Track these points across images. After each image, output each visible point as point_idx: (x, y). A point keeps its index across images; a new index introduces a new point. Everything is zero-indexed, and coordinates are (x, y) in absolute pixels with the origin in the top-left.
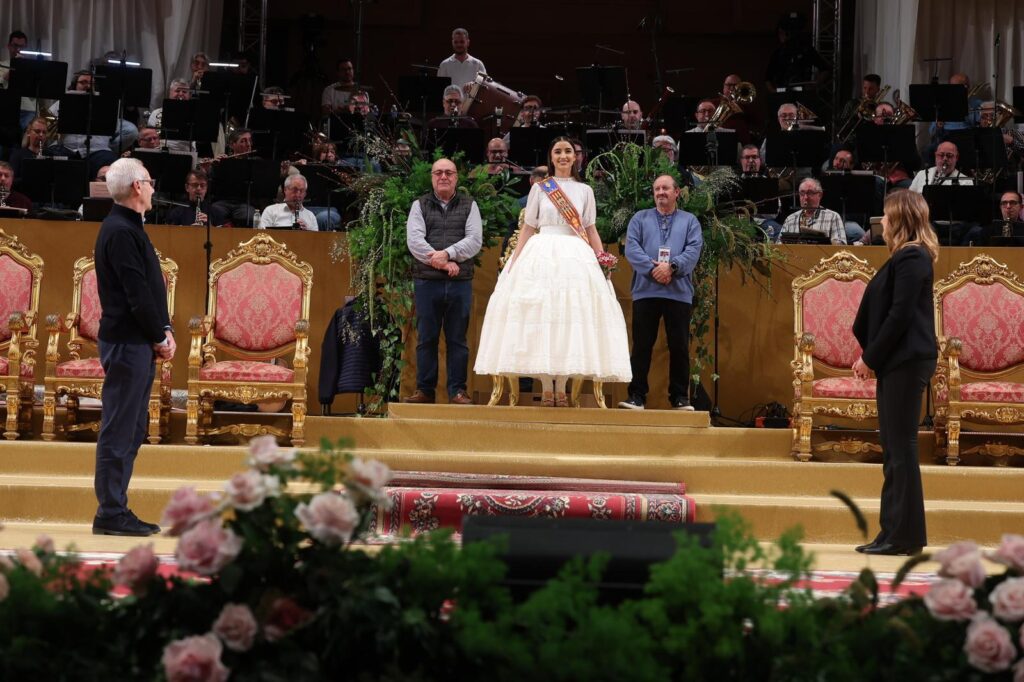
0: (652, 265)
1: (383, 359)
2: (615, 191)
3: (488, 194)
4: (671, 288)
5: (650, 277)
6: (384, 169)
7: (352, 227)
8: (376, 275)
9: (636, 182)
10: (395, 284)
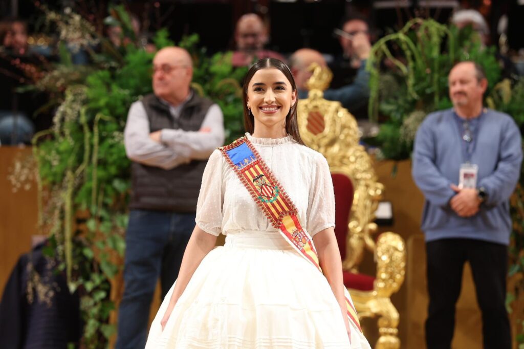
0: (451, 193)
1: (84, 323)
2: (406, 87)
3: (230, 94)
4: (479, 221)
5: (448, 209)
6: (90, 62)
7: (41, 140)
8: (75, 207)
9: (436, 76)
10: (101, 220)
